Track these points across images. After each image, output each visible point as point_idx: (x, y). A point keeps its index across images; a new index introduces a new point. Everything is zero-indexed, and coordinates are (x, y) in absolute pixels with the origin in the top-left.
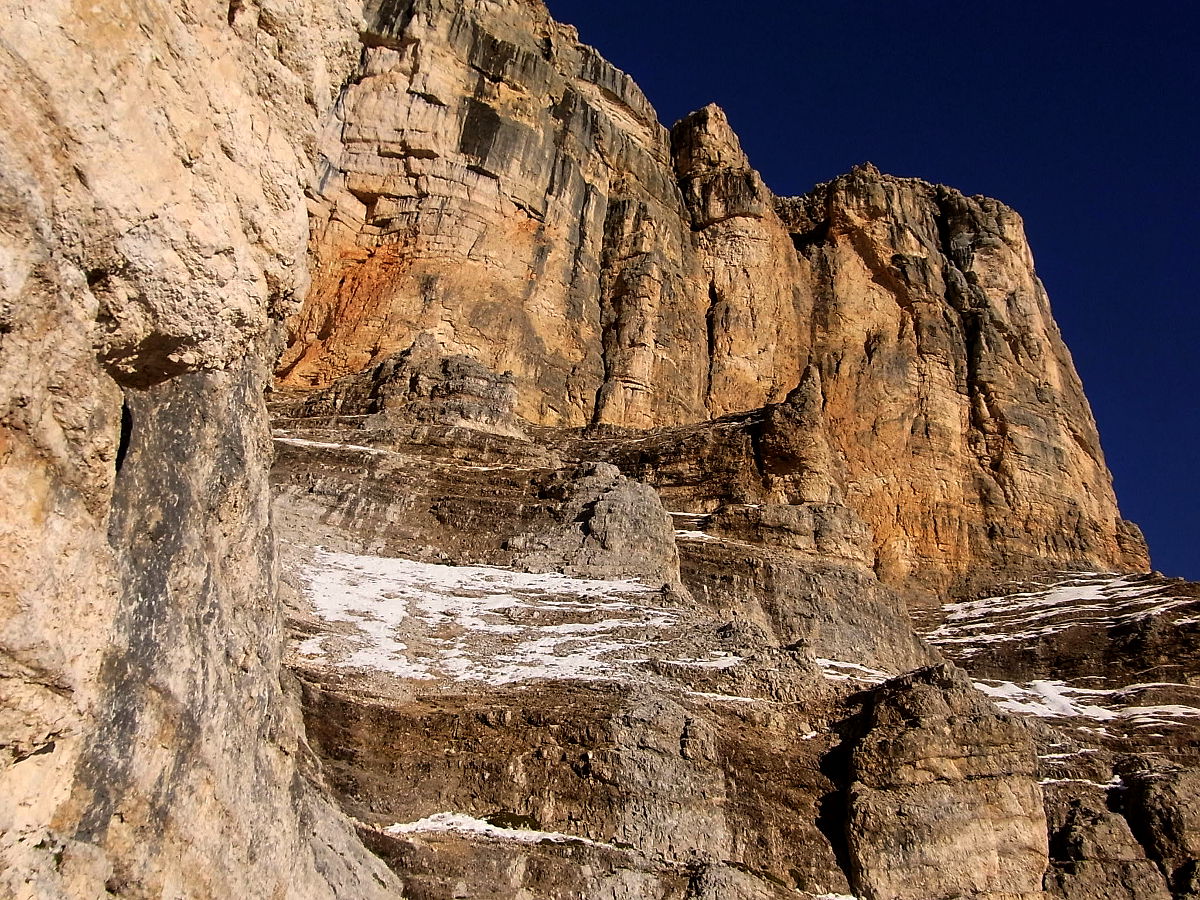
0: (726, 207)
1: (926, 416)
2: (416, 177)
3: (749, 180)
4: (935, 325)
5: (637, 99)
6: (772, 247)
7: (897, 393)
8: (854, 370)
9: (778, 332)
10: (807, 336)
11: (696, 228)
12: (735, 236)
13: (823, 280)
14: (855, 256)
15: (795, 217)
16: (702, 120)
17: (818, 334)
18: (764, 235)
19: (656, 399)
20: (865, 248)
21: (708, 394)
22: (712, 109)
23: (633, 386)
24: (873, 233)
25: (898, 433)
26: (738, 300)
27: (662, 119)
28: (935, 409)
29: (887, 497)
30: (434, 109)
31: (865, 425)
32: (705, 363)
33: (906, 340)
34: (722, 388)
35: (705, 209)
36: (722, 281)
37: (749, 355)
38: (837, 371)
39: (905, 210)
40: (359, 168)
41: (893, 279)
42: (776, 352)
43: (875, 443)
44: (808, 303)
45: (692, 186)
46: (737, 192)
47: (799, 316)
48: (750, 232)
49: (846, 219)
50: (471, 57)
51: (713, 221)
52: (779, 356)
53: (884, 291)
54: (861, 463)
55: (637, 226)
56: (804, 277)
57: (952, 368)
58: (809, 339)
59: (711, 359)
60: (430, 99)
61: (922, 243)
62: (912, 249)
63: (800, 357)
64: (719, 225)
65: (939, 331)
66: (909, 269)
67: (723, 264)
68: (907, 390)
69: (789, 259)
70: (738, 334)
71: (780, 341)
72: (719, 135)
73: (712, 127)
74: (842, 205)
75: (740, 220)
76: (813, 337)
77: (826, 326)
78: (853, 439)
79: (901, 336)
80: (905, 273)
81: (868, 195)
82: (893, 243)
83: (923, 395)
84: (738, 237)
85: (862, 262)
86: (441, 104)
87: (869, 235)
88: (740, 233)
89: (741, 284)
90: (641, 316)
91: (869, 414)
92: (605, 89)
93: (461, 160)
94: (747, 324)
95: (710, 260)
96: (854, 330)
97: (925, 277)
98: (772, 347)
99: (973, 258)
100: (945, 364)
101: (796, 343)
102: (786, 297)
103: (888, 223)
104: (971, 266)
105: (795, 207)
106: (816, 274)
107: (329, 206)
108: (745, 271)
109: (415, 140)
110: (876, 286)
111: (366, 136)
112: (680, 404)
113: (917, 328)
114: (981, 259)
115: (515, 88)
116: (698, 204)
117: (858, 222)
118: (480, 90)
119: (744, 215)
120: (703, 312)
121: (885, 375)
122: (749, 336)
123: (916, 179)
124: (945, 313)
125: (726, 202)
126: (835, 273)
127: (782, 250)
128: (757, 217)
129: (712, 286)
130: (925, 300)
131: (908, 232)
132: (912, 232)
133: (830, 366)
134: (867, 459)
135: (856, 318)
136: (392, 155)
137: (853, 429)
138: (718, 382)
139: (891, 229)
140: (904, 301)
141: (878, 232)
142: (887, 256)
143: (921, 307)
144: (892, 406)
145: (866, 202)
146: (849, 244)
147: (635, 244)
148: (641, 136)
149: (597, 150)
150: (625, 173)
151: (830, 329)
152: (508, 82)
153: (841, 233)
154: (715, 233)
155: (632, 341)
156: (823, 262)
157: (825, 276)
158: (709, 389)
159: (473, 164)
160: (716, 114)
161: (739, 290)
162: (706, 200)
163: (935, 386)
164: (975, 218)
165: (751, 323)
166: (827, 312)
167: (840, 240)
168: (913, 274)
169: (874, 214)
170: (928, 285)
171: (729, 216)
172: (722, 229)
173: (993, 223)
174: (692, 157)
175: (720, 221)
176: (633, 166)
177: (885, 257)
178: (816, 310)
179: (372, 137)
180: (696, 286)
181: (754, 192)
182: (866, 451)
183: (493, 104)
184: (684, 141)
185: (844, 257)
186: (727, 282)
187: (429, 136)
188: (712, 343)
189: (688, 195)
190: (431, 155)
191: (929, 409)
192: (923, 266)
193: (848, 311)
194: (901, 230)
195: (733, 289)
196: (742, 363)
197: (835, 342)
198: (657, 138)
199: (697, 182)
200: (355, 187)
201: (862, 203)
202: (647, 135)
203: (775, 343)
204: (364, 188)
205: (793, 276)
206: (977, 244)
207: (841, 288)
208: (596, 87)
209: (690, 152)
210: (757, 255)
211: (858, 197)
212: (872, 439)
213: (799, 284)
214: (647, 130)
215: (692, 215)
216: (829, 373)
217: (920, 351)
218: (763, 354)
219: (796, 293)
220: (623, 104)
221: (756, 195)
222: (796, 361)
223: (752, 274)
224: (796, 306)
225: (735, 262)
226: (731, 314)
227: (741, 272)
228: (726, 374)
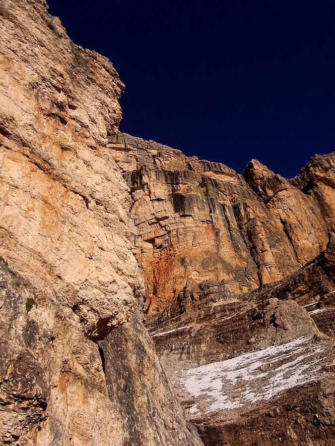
0: (273, 191)
2: (164, 227)
3: (277, 178)
5: (227, 169)
6: (295, 197)
9: (312, 225)
10: (323, 222)
11: (266, 202)
12: (281, 199)
13: (319, 200)
14: (327, 187)
16: (251, 166)
17: (327, 219)
18: (291, 194)
19: (279, 267)
20: (329, 183)
21: (297, 257)
22: (253, 161)
23: (269, 266)
24: (329, 176)
26: (292, 220)
27: (238, 172)
30: (161, 202)
32: (291, 247)
34: (301, 253)
35: (266, 195)
36: (284, 216)
37: (305, 238)
40: (145, 232)
42: (315, 232)
44: (318, 210)
45: (258, 189)
46: (275, 184)
47: (317, 216)
48: (285, 195)
49: (317, 176)
50: (166, 181)
51: (271, 197)
52: (317, 234)
55: (245, 211)
56: (312, 202)
58: (325, 223)
59: (293, 245)
60: (159, 200)
63: (324, 230)
67: (281, 210)
69: (303, 198)
70: (298, 232)
71: (314, 228)
72: (259, 169)
73: (256, 167)
74: (313, 172)
75: (280, 193)
76: (326, 221)
77: (328, 216)
81: (321, 164)
85: (330, 188)
86: (163, 200)
87: (328, 178)
88: (282, 197)
89: (291, 214)
90: (261, 240)
92: (214, 171)
93: (177, 215)
94: (299, 227)
95: (276, 211)
98: (313, 231)
101: (320, 226)
102: (309, 212)
103: (333, 170)
105: (297, 180)
106: (316, 199)
107: (140, 249)
108: (290, 209)
109: (159, 216)
111: (143, 221)
112: (289, 265)
115: (184, 184)
116: (263, 194)
117: (322, 175)
118: (174, 190)
119: (281, 191)
120: (282, 230)
122: (302, 231)
125: (272, 189)
126: (322, 196)
127: (300, 197)
128: (286, 189)
129: (281, 219)
136: (153, 223)
138: (299, 252)
141: (331, 175)
145: (321, 167)
146: (322, 184)
147: (247, 217)
148: (233, 180)
149: (221, 192)
150: (233, 195)
151: (330, 216)
152: (181, 183)
153: (318, 182)
154: (273, 201)
155: (262, 250)
156: (316, 194)
157: (320, 199)
158: (297, 256)
159: (181, 214)
160: (255, 162)
161: (291, 217)
162: (265, 191)
165: (301, 226)
166: (326, 210)
167: (318, 184)
169: (326, 170)
171: (275, 193)
172: (275, 199)
174: (254, 180)
175: (273, 196)
176: (235, 192)
178: (322, 212)
179: (145, 220)
180: (275, 222)
181: (280, 182)
183: (180, 192)
184: (248, 176)
185: (323, 189)
186: (285, 216)
187: (163, 211)
188: (290, 239)
189: (258, 193)
190: (166, 218)
195: (289, 217)
196: (305, 242)
198: (239, 179)
199: (259, 187)
200: (146, 239)
204: (149, 238)
205: (308, 204)
207: (327, 200)
208: (211, 172)
209: (252, 178)
210: (292, 202)
211: (318, 167)
213: (311, 205)
214: (234, 178)
215: (263, 199)
218: (310, 235)
219: (312, 209)
220: (222, 173)
221: (281, 182)
222: (324, 232)
223: (293, 209)
224: (314, 213)
225: (285, 208)
226: (292, 226)
227: (289, 210)
228: (300, 248)
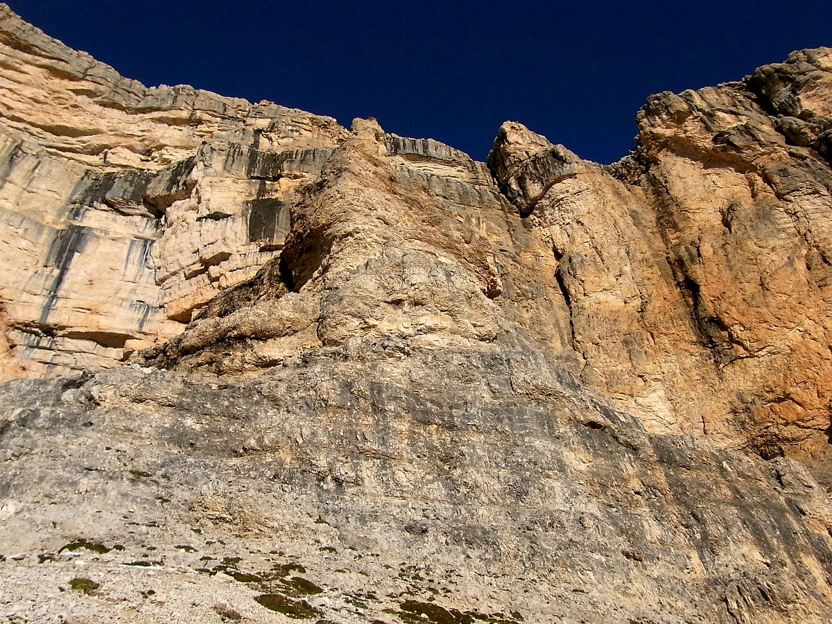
0: (542, 183)
1: (817, 247)
2: (217, 279)
3: (555, 154)
4: (783, 166)
5: (444, 151)
6: (596, 192)
7: (772, 243)
8: (717, 246)
9: (628, 253)
10: (659, 243)
11: (525, 214)
12: (558, 201)
13: (657, 193)
14: (680, 160)
15: (629, 172)
16: (503, 136)
17: (671, 236)
18: (584, 186)
20: (684, 148)
21: (574, 338)
22: (506, 126)
24: (685, 132)
25: (793, 277)
26: (580, 246)
28: (823, 236)
29: (812, 344)
30: (221, 222)
31: (751, 288)
32: (563, 315)
33: (761, 195)
34: (586, 327)
35: (525, 196)
36: (561, 240)
37: (606, 285)
38: (699, 255)
39: (712, 102)
40: (174, 296)
41: (723, 155)
42: (633, 270)
43: (770, 299)
44: (650, 217)
45: (509, 185)
46: (546, 170)
47: (643, 231)
48: (571, 190)
49: (656, 137)
50: (249, 172)
51: (536, 200)
52: (638, 273)
53: (720, 171)
54: (764, 325)
56: (639, 200)
57: (824, 192)
58: (662, 245)
59: (570, 308)
60: (216, 216)
61: (736, 114)
62: (727, 122)
63: (657, 263)
64: (543, 201)
65: (791, 170)
66: (732, 138)
67: (558, 227)
68: (783, 235)
69: (617, 193)
70: (588, 275)
71: (632, 260)
72: (522, 141)
73: (512, 137)
74: (648, 129)
75: (557, 187)
76: (666, 241)
77: (675, 227)
78: (743, 307)
79: (754, 195)
80: (731, 144)
81: (666, 107)
82: (708, 129)
83: (803, 231)
84: (562, 199)
85: (688, 160)
86: (227, 216)
87: (683, 135)
88: (562, 196)
89: (579, 234)
91: (751, 275)
92: (408, 155)
93: (254, 248)
94: (595, 262)
95: (546, 231)
96: (706, 215)
97: (753, 136)
98: (627, 269)
99: (799, 100)
100: (813, 193)
101: (648, 253)
102: (625, 223)
103: (696, 117)
104: (801, 107)
106: (650, 192)
107: (152, 338)
108: (578, 222)
109: (208, 254)
110: (710, 171)
111: (173, 270)
113: (767, 179)
114: (808, 97)
115: (296, 177)
116: (519, 195)
117: (669, 133)
118: (262, 191)
119: (559, 180)
120: (550, 275)
121: (752, 233)
122: (600, 271)
123: (720, 85)
124: (791, 154)
125: (540, 180)
126: (666, 182)
127: (608, 191)
128: (572, 176)
129: (555, 250)
130: (763, 154)
131: (719, 113)
132: (723, 111)
133: (690, 254)
134: (769, 318)
135: (702, 205)
136: (195, 274)
137: (739, 297)
138: (581, 322)
139: (702, 120)
140: (743, 167)
141: (689, 128)
142: (707, 141)
143: (760, 162)
144: (774, 256)
145: (668, 113)
146: (669, 153)
148: (458, 174)
151: (681, 226)
152: (288, 176)
153: (659, 151)
154: (542, 209)
156: (653, 181)
157: (659, 189)
158: (573, 333)
159: (263, 244)
160: (513, 127)
161: (578, 240)
162: (523, 188)
163: (812, 216)
164: (785, 73)
165: (599, 259)
166: (671, 214)
167: (661, 156)
168: (738, 141)
169: (679, 118)
170: (758, 140)
171: (547, 188)
172: (546, 202)
173: (804, 66)
174: (506, 168)
175: (542, 197)
177: (707, 143)
178: (659, 219)
179: (177, 268)
180: (537, 256)
181: (562, 160)
182: (764, 310)
183: (275, 196)
184: (497, 163)
185: (670, 166)
186: (566, 239)
187: (219, 243)
188: (566, 293)
189: (509, 194)
190: (225, 257)
191: (817, 239)
192: (746, 130)
193: (691, 204)
194: (711, 115)
195: (572, 241)
196: (602, 297)
197: (690, 235)
198: (473, 170)
199: (513, 180)
200: (172, 313)
201: (664, 116)
202: (461, 171)
203: (628, 264)
204: (180, 311)
205: (626, 203)
206: (797, 87)
207: (677, 190)
208: (398, 157)
209: (504, 164)
210: (584, 205)
211: (659, 114)
212: (765, 296)
213: (634, 207)
214: (460, 168)
215: (518, 206)
216: (692, 261)
217: (779, 196)
218: (621, 279)
219: (634, 215)
220: (429, 158)
221: (565, 161)
222: (656, 268)
223: (585, 221)
224: (637, 224)
225: (567, 221)
226: (574, 260)
227: (575, 225)
228: (588, 312)
